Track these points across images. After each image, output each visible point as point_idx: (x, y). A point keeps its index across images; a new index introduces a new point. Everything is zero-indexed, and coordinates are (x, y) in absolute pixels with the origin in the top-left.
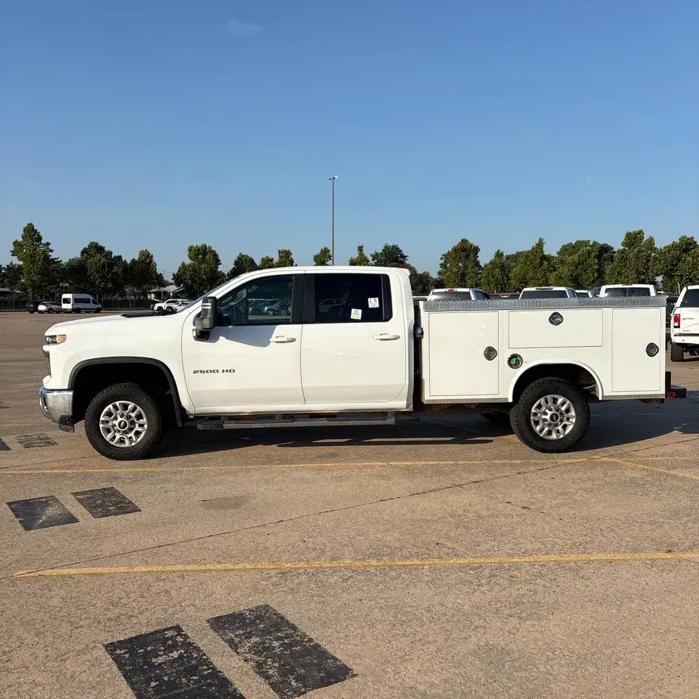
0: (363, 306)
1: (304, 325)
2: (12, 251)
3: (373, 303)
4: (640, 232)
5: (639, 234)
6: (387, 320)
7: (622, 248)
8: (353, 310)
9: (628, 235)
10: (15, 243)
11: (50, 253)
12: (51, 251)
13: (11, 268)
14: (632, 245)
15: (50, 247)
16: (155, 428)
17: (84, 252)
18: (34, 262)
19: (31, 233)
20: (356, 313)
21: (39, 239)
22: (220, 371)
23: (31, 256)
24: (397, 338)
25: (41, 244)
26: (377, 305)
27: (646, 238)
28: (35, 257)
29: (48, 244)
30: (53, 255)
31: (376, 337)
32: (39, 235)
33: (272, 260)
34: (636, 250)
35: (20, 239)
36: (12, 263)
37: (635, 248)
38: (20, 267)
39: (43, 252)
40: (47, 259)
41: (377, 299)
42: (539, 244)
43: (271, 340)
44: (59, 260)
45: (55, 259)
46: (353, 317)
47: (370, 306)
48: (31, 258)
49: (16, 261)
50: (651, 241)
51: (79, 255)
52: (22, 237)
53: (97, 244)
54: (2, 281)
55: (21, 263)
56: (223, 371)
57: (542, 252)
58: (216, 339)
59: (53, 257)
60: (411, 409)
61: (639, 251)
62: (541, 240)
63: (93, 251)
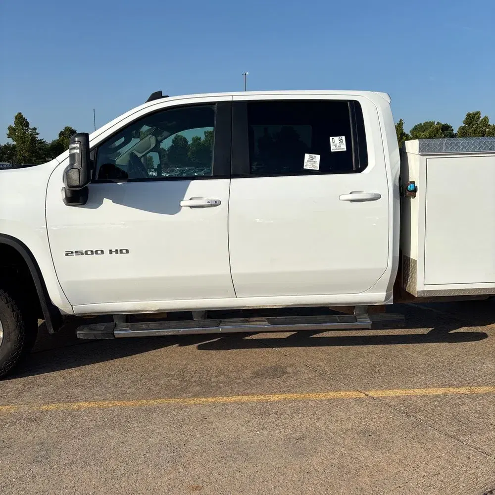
0: (322, 149)
1: (232, 180)
2: (8, 135)
3: (338, 144)
4: (478, 113)
5: (477, 114)
6: (359, 170)
7: (463, 125)
8: (307, 156)
9: (469, 115)
10: (10, 128)
11: (37, 136)
12: (38, 134)
13: (7, 147)
14: (471, 123)
15: (37, 131)
16: (14, 336)
17: (61, 134)
18: (24, 142)
19: (21, 120)
20: (312, 161)
21: (27, 125)
22: (106, 252)
23: (22, 138)
24: (376, 198)
25: (29, 128)
26: (343, 147)
27: (482, 117)
28: (25, 138)
29: (35, 129)
30: (39, 138)
31: (342, 197)
32: (26, 122)
33: (200, 139)
34: (474, 127)
35: (13, 125)
36: (8, 143)
37: (473, 125)
38: (14, 147)
39: (31, 134)
40: (34, 140)
41: (344, 138)
42: (400, 124)
43: (182, 203)
44: (44, 140)
45: (40, 140)
46: (307, 165)
47: (333, 149)
48: (22, 139)
49: (11, 142)
50: (486, 119)
51: (57, 137)
52: (15, 123)
53: (71, 128)
54: (2, 157)
55: (15, 143)
56: (111, 252)
57: (402, 130)
58: (98, 203)
59: (39, 139)
60: (391, 302)
61: (477, 128)
62: (401, 120)
63: (68, 134)
